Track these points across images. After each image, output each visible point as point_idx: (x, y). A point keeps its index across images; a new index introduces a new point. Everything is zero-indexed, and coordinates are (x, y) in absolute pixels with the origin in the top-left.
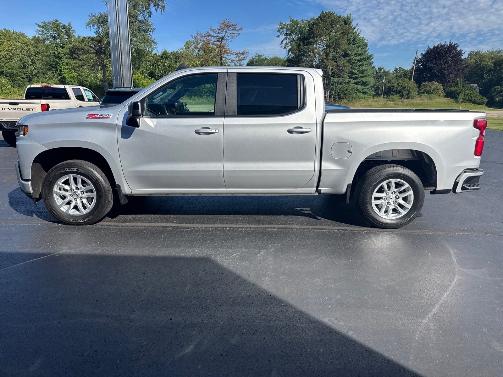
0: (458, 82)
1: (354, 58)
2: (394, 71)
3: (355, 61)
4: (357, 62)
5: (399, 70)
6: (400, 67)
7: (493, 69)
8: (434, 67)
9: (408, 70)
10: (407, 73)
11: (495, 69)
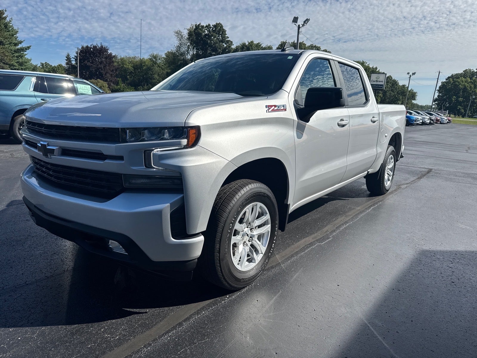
0: (118, 81)
1: (9, 48)
2: (41, 66)
3: (12, 51)
4: (13, 52)
5: (45, 66)
6: (46, 63)
7: (134, 72)
8: (91, 66)
9: (56, 66)
10: (55, 69)
11: (135, 73)
